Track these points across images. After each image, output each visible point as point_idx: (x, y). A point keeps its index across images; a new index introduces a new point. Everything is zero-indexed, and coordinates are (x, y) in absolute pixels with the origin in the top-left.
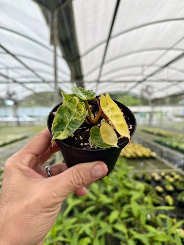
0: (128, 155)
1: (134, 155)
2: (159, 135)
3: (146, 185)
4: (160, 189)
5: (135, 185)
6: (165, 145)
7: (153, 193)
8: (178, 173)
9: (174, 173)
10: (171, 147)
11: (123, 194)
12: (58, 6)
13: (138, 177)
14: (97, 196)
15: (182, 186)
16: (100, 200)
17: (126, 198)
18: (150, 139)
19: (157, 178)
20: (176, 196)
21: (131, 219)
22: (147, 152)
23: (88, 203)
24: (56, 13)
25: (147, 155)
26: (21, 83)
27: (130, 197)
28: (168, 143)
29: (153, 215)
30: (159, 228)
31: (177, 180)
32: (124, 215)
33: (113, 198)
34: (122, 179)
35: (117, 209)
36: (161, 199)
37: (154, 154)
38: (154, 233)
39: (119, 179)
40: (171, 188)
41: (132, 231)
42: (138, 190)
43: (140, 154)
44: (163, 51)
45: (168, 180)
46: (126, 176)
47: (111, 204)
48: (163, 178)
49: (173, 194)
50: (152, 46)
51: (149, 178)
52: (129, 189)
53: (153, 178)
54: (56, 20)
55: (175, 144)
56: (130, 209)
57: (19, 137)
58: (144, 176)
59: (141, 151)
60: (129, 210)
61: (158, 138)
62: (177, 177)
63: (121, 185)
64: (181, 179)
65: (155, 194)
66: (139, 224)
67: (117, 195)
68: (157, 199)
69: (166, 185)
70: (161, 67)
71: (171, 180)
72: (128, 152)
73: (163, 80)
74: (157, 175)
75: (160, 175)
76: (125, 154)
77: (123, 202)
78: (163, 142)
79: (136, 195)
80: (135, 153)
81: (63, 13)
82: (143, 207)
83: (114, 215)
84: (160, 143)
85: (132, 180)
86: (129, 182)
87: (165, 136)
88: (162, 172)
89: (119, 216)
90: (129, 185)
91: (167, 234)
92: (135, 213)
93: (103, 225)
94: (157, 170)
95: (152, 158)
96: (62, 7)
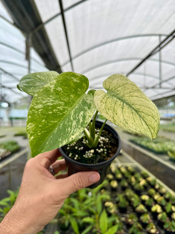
2: (136, 135)
6: (136, 144)
10: (140, 145)
24: (31, 35)
26: (9, 88)
31: (129, 171)
40: (119, 176)
48: (119, 169)
50: (127, 56)
54: (30, 40)
81: (38, 35)
96: (36, 31)
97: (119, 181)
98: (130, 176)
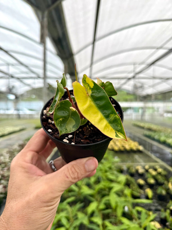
0: (116, 148)
1: (122, 149)
2: (150, 129)
3: (129, 177)
4: (141, 182)
5: (117, 177)
6: (154, 139)
7: (134, 186)
8: (161, 167)
9: (157, 167)
10: (159, 141)
11: (105, 186)
12: (48, 6)
13: (123, 169)
14: (80, 188)
15: (163, 179)
16: (82, 191)
17: (107, 190)
18: (140, 133)
19: (141, 171)
20: (156, 189)
21: (109, 211)
22: (135, 146)
23: (70, 194)
24: (46, 13)
25: (135, 148)
26: (18, 79)
27: (110, 189)
28: (156, 137)
29: (131, 207)
30: (134, 221)
31: (160, 174)
32: (102, 206)
33: (94, 189)
34: (106, 171)
35: (97, 200)
36: (142, 191)
37: (141, 148)
38: (128, 225)
39: (103, 171)
40: (152, 181)
41: (107, 223)
42: (119, 183)
43: (128, 147)
44: (153, 50)
45: (151, 174)
46: (110, 168)
47: (92, 196)
48: (147, 171)
49: (155, 187)
50: (143, 45)
51: (133, 171)
52: (111, 181)
53: (137, 171)
54: (46, 20)
55: (163, 138)
56: (109, 200)
57: (17, 129)
58: (128, 169)
59: (129, 145)
60: (107, 202)
61: (148, 133)
62: (160, 170)
63: (104, 177)
64: (164, 173)
65: (135, 187)
66: (116, 216)
67: (98, 187)
68: (137, 192)
69: (147, 178)
70: (148, 65)
71: (154, 173)
72: (117, 145)
73: (154, 78)
74: (141, 168)
75: (144, 168)
76: (113, 147)
77: (103, 193)
78: (151, 136)
79: (116, 187)
80: (123, 146)
81: (54, 13)
82: (123, 199)
83: (93, 207)
84: (149, 137)
85: (115, 172)
86: (113, 174)
87: (155, 131)
88: (146, 165)
89: (97, 207)
90: (112, 177)
91: (141, 226)
92: (113, 204)
93: (80, 215)
94: (143, 164)
95: (139, 152)
96: (52, 8)
97: (151, 186)
98: (166, 182)
